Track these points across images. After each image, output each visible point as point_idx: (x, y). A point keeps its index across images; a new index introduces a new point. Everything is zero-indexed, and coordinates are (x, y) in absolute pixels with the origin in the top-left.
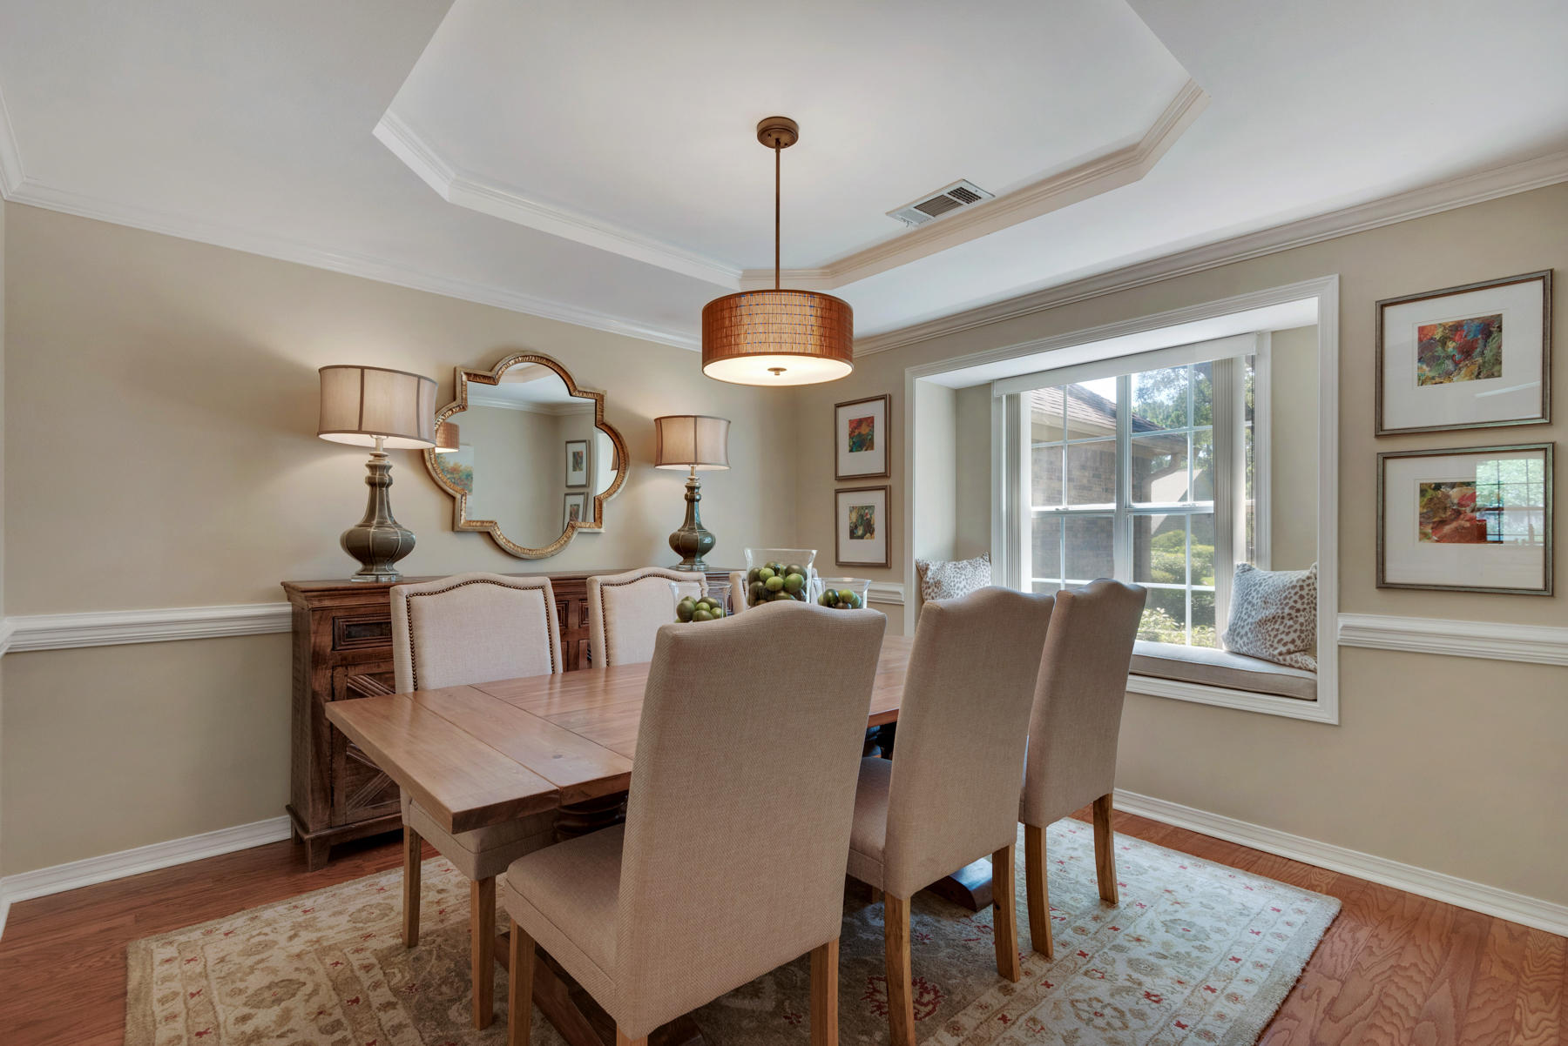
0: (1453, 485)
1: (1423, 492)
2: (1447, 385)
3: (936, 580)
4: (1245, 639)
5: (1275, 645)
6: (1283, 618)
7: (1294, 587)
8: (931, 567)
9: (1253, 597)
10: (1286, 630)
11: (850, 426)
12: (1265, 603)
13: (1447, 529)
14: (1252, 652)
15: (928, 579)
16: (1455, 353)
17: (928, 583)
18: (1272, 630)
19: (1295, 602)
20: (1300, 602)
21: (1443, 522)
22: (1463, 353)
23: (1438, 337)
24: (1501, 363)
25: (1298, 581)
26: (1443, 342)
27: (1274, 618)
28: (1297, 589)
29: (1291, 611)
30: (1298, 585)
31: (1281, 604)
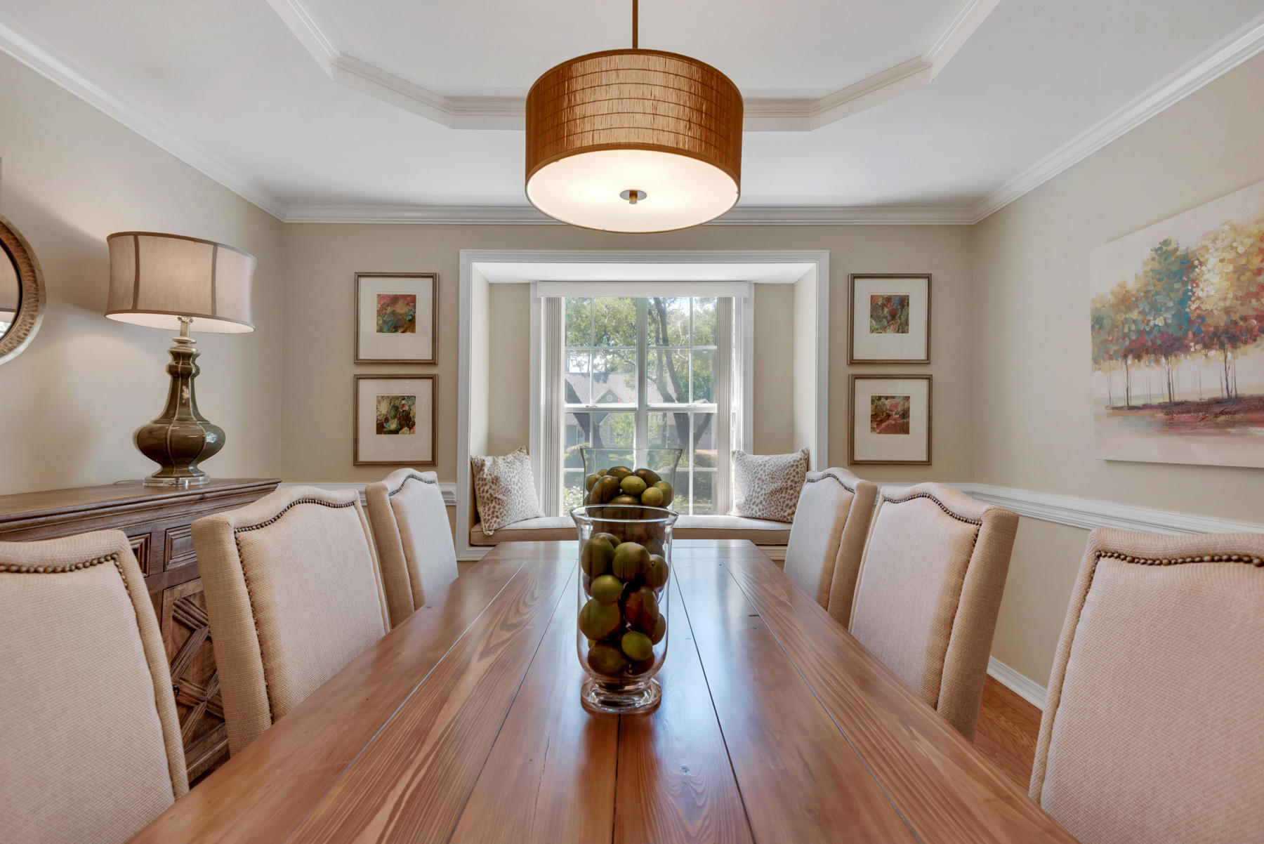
0: (887, 398)
1: (873, 401)
2: (883, 334)
3: (493, 476)
4: (760, 506)
5: (784, 508)
6: (787, 489)
7: (792, 466)
8: (486, 462)
9: (761, 475)
10: (790, 497)
11: (378, 302)
12: (772, 478)
13: (884, 425)
14: (765, 515)
15: (485, 476)
16: (887, 315)
17: (485, 479)
18: (781, 498)
19: (794, 476)
20: (796, 476)
21: (882, 421)
22: (891, 316)
23: (880, 303)
24: (908, 325)
25: (794, 461)
26: (882, 307)
27: (781, 489)
28: (795, 467)
29: (792, 484)
30: (795, 464)
31: (785, 479)
